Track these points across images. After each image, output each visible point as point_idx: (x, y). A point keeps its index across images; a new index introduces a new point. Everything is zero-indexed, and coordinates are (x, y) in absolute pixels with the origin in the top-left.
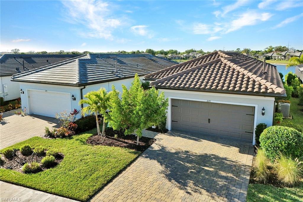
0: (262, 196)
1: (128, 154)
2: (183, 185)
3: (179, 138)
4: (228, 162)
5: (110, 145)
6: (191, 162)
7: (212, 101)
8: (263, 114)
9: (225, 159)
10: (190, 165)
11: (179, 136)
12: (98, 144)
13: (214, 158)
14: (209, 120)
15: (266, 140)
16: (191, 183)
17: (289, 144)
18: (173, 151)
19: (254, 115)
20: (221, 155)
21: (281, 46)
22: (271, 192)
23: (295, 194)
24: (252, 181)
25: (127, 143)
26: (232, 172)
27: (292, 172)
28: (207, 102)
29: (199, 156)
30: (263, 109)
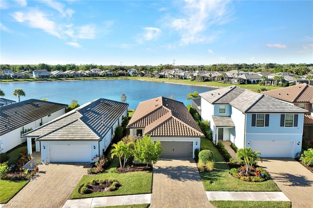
0: (205, 176)
1: (147, 173)
2: (180, 180)
3: (161, 161)
4: (189, 168)
5: (133, 171)
6: (175, 171)
7: (175, 141)
8: (196, 144)
9: (187, 167)
10: (176, 172)
11: (161, 160)
12: (127, 172)
13: (183, 167)
14: (173, 149)
15: (202, 156)
16: (181, 178)
17: (210, 157)
18: (165, 168)
19: (193, 145)
20: (185, 165)
21: (169, 65)
22: (207, 174)
23: (214, 174)
24: (200, 173)
25: (141, 168)
26: (192, 171)
27: (212, 166)
28: (173, 141)
29: (177, 167)
30: (197, 143)
